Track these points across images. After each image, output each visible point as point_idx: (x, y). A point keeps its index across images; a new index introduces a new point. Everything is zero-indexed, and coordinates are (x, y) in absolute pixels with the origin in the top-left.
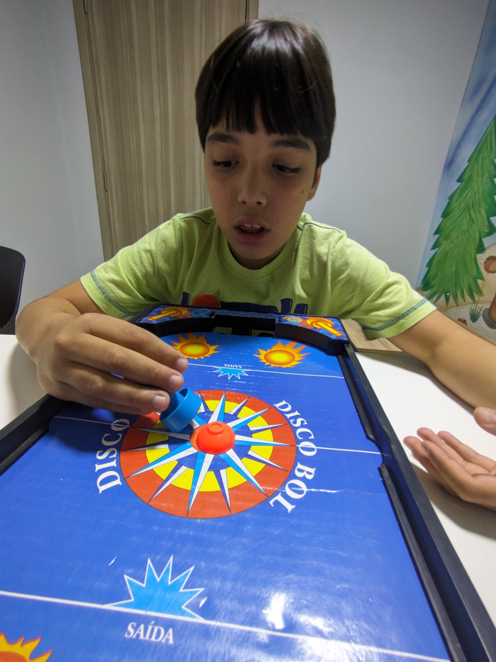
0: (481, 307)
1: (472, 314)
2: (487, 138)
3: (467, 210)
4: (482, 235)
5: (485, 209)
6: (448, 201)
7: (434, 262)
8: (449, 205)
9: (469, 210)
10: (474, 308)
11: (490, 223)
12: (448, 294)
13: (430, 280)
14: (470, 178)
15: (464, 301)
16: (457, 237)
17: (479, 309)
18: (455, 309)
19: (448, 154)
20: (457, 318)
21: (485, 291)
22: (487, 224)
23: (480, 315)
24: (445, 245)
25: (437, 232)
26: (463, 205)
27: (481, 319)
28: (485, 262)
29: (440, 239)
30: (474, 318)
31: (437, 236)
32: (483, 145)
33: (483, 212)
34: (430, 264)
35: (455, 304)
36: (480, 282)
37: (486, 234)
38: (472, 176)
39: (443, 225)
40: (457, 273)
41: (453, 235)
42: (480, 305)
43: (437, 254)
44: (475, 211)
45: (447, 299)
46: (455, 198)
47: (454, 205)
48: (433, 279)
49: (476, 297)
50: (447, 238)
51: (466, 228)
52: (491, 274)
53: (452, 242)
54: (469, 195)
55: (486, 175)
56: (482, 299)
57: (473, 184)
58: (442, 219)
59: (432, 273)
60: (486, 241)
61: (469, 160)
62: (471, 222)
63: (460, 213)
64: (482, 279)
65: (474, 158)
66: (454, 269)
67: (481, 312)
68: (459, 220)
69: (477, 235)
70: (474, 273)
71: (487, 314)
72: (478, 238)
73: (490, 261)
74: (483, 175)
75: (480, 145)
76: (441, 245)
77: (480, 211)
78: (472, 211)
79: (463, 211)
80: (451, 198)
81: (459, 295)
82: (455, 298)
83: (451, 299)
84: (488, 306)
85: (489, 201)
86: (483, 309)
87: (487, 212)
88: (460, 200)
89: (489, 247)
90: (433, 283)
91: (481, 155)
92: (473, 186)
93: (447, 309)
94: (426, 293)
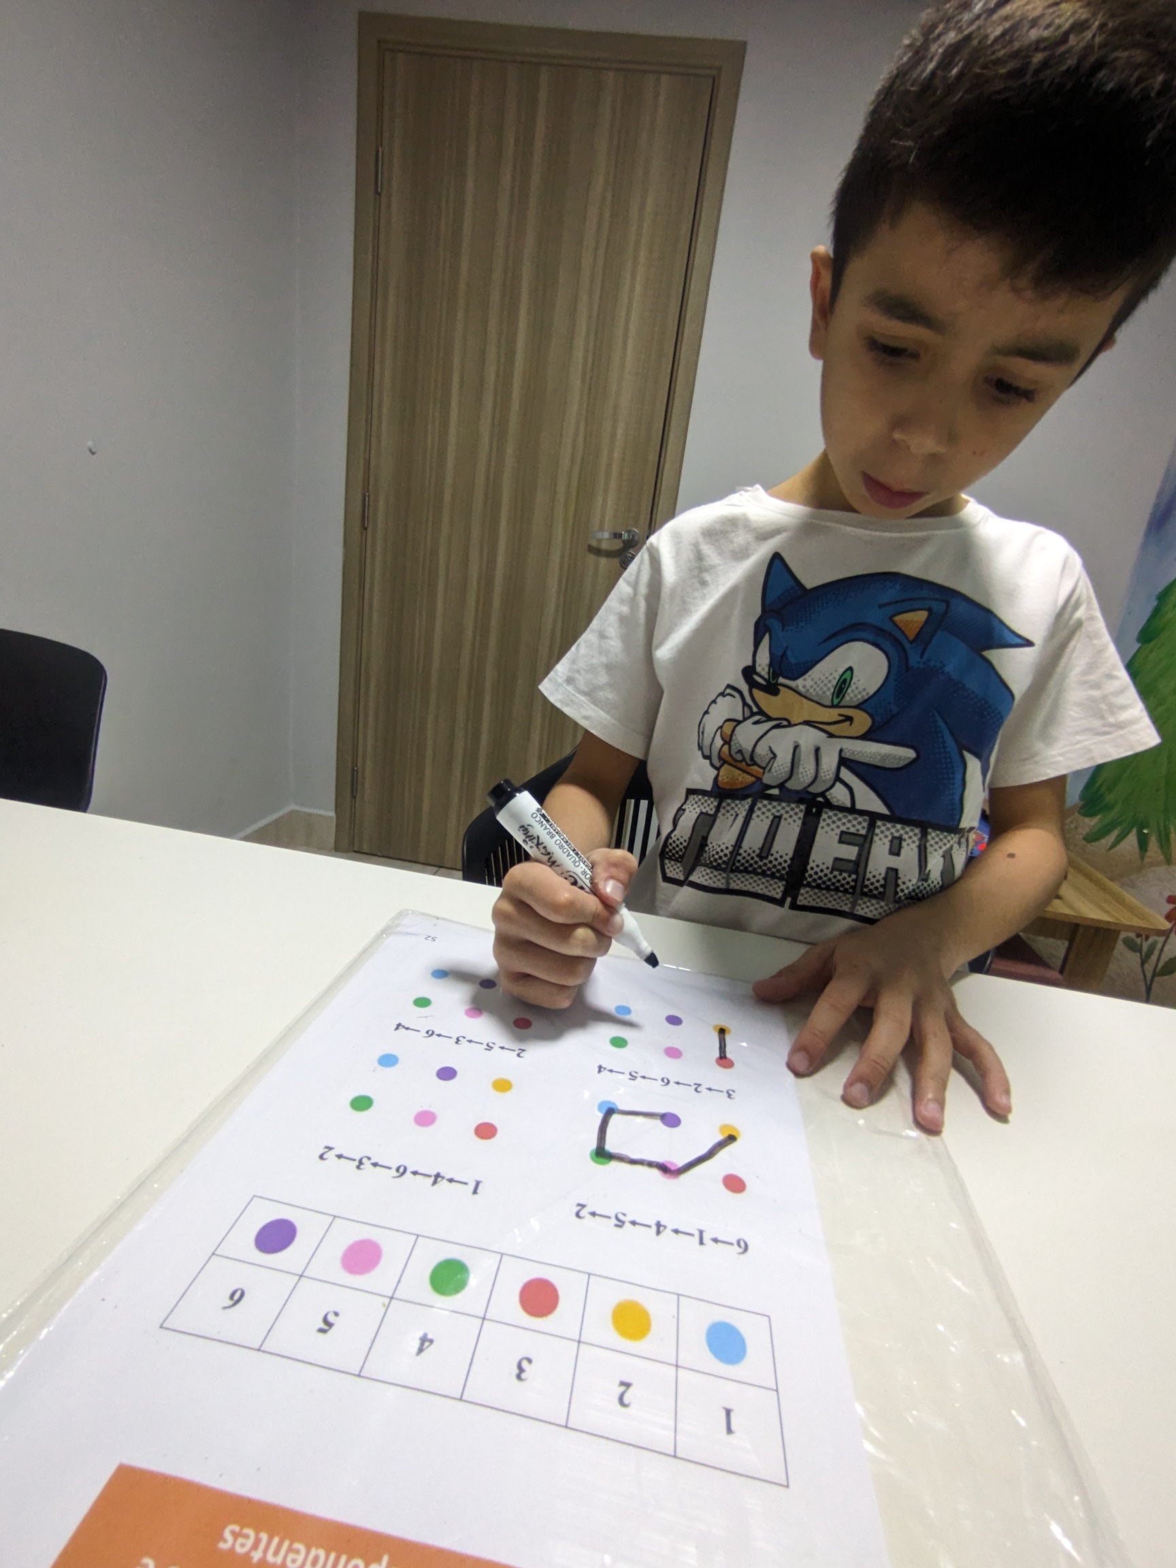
6: (1155, 603)
8: (1157, 611)
12: (1145, 831)
13: (1103, 789)
18: (1161, 870)
19: (1159, 496)
20: (1166, 896)
35: (1162, 857)
40: (1170, 780)
45: (1143, 843)
46: (1172, 599)
47: (1170, 614)
48: (1110, 790)
58: (1138, 645)
59: (1107, 774)
80: (1163, 597)
81: (1173, 835)
82: (1164, 842)
83: (1153, 844)
90: (1109, 798)
93: (1139, 869)
94: (1091, 823)
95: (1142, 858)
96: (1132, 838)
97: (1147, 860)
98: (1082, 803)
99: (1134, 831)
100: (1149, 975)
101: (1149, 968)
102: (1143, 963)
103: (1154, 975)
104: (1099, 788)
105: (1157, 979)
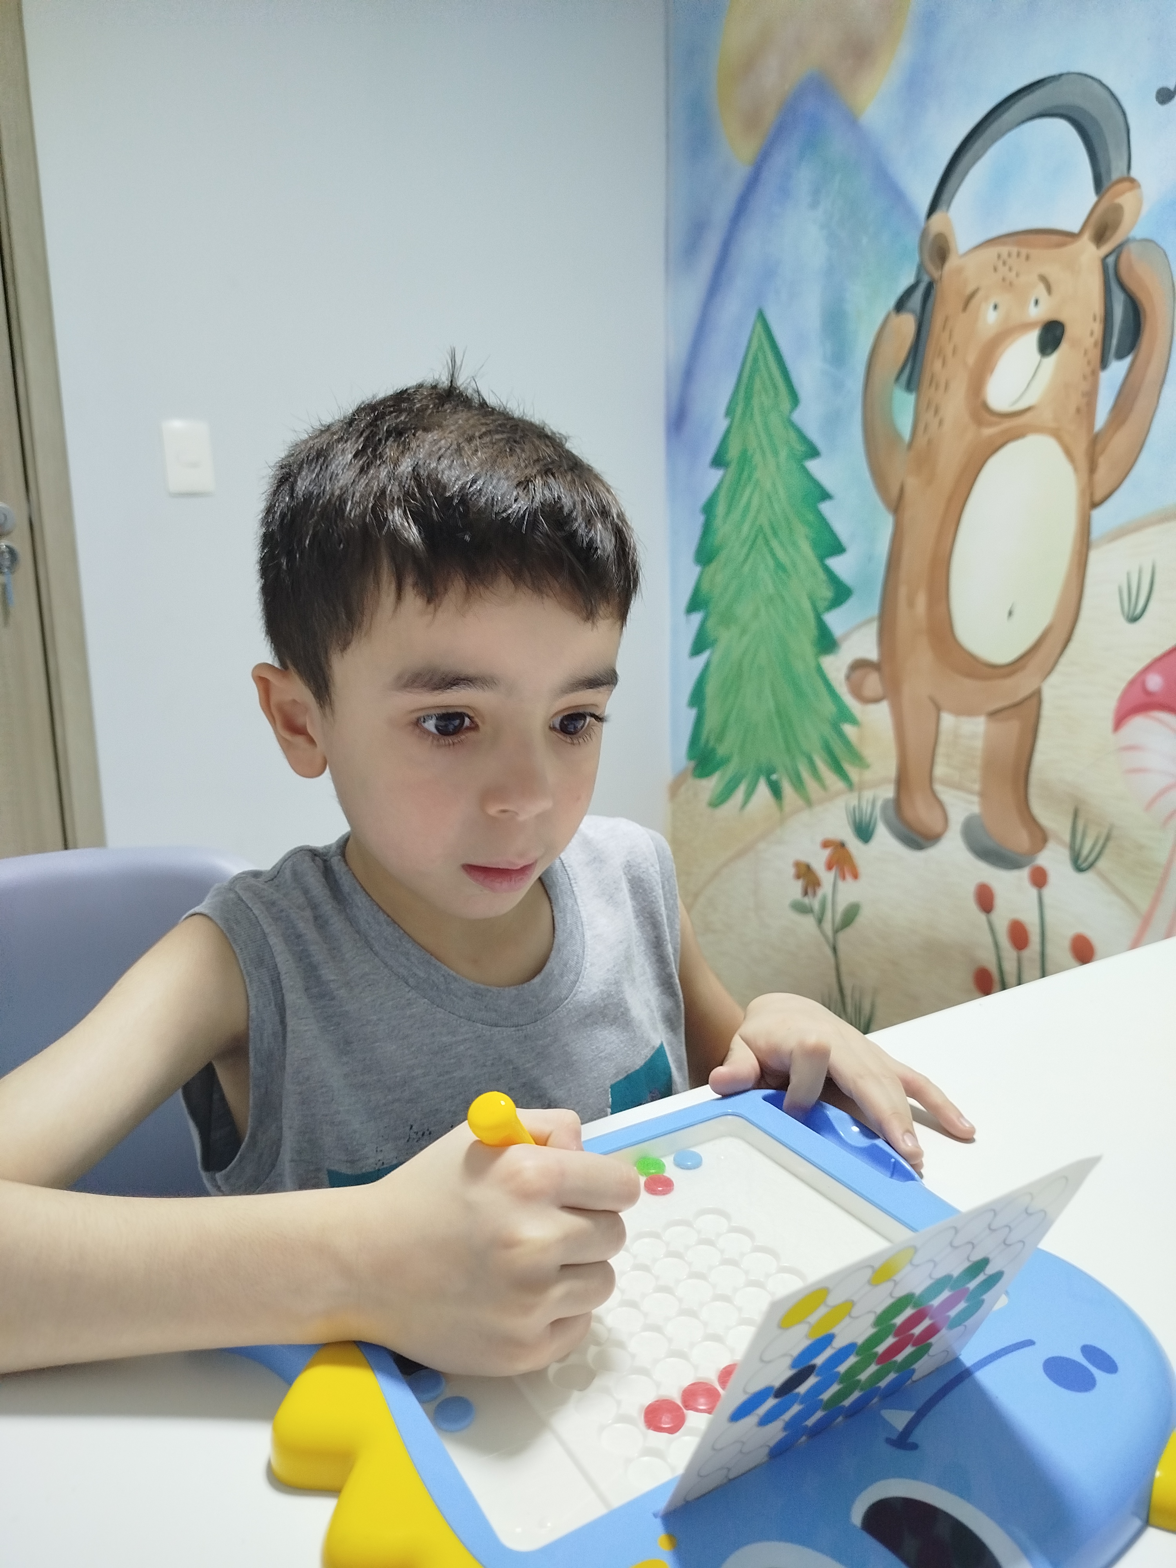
0: (871, 798)
1: (854, 822)
2: (755, 360)
3: (760, 541)
4: (821, 605)
5: (807, 537)
6: (701, 519)
7: (710, 689)
8: (707, 529)
9: (767, 542)
10: (854, 802)
11: (828, 571)
12: (774, 777)
13: (712, 743)
14: (745, 458)
15: (824, 786)
16: (756, 615)
17: (868, 801)
18: (805, 816)
19: (668, 395)
20: (819, 839)
21: (868, 752)
22: (822, 575)
23: (876, 819)
24: (725, 637)
25: (696, 603)
26: (746, 528)
27: (882, 833)
28: (848, 678)
29: (710, 624)
30: (864, 832)
31: (697, 618)
32: (751, 378)
33: (806, 548)
34: (697, 697)
35: (800, 802)
36: (849, 729)
37: (826, 603)
38: (749, 454)
39: (705, 586)
40: (781, 713)
41: (744, 610)
42: (868, 795)
43: (712, 668)
44: (781, 543)
45: (776, 791)
46: (720, 509)
47: (723, 528)
48: (720, 738)
49: (853, 773)
50: (727, 619)
51: (771, 589)
52: (872, 707)
53: (744, 632)
54: (755, 502)
55: (783, 454)
56: (868, 775)
57: (757, 475)
58: (697, 569)
59: (712, 721)
60: (835, 620)
61: (730, 412)
62: (780, 573)
63: (745, 550)
64: (854, 721)
65: (739, 410)
66: (771, 704)
67: (878, 812)
68: (746, 568)
69: (807, 605)
70: (829, 708)
71: (891, 812)
72: (811, 615)
73: (858, 674)
74: (776, 453)
75: (745, 379)
76: (716, 641)
77: (794, 544)
78: (775, 544)
79: (751, 548)
80: (708, 509)
81: (806, 775)
82: (798, 784)
83: (787, 789)
84: (888, 792)
85: (811, 517)
86: (879, 804)
87: (815, 545)
88: (736, 515)
89: (847, 635)
90: (722, 751)
91: (755, 402)
92: (758, 481)
93: (782, 821)
94: (711, 785)
95: (781, 808)
96: (763, 790)
97: (787, 808)
98: (692, 764)
99: (763, 780)
100: (829, 933)
101: (828, 926)
102: (820, 921)
103: (836, 931)
104: (707, 741)
105: (841, 936)
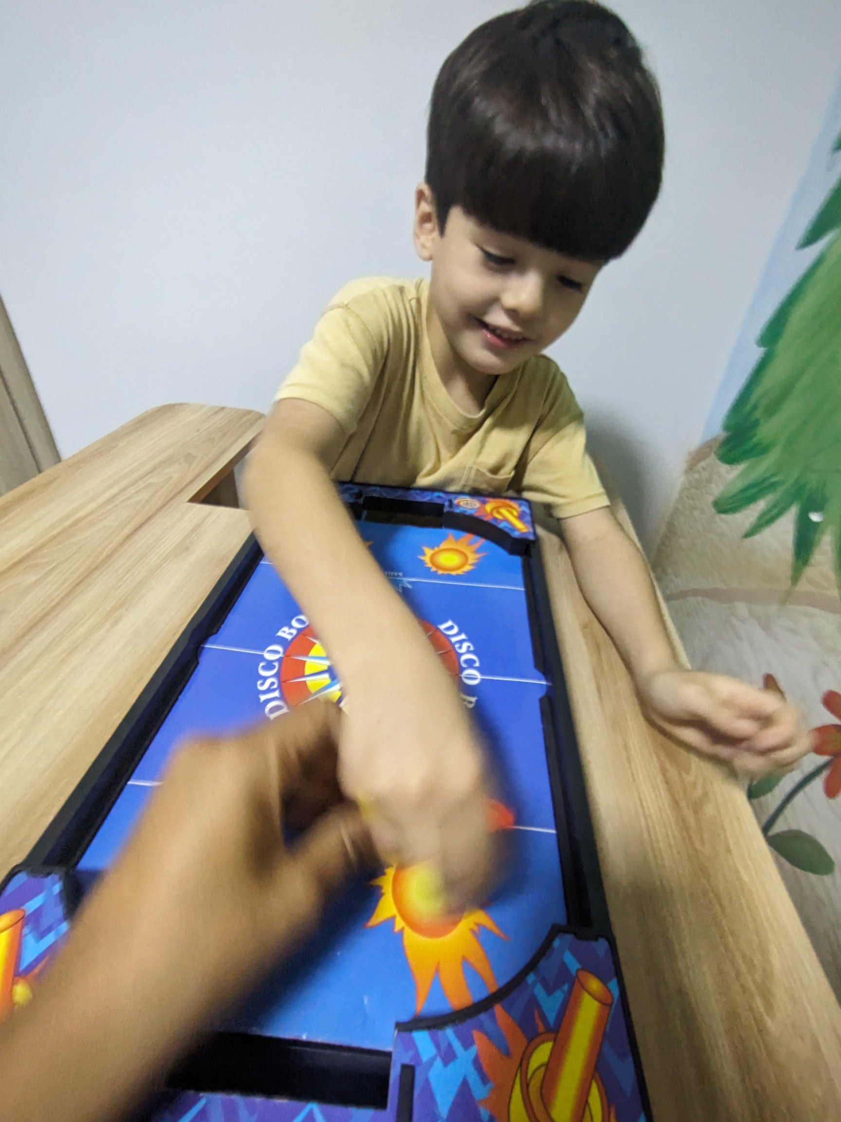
12: (812, 517)
18: (828, 621)
35: (834, 593)
45: (805, 542)
93: (787, 599)
95: (796, 576)
97: (803, 586)
99: (793, 512)
104: (755, 407)
